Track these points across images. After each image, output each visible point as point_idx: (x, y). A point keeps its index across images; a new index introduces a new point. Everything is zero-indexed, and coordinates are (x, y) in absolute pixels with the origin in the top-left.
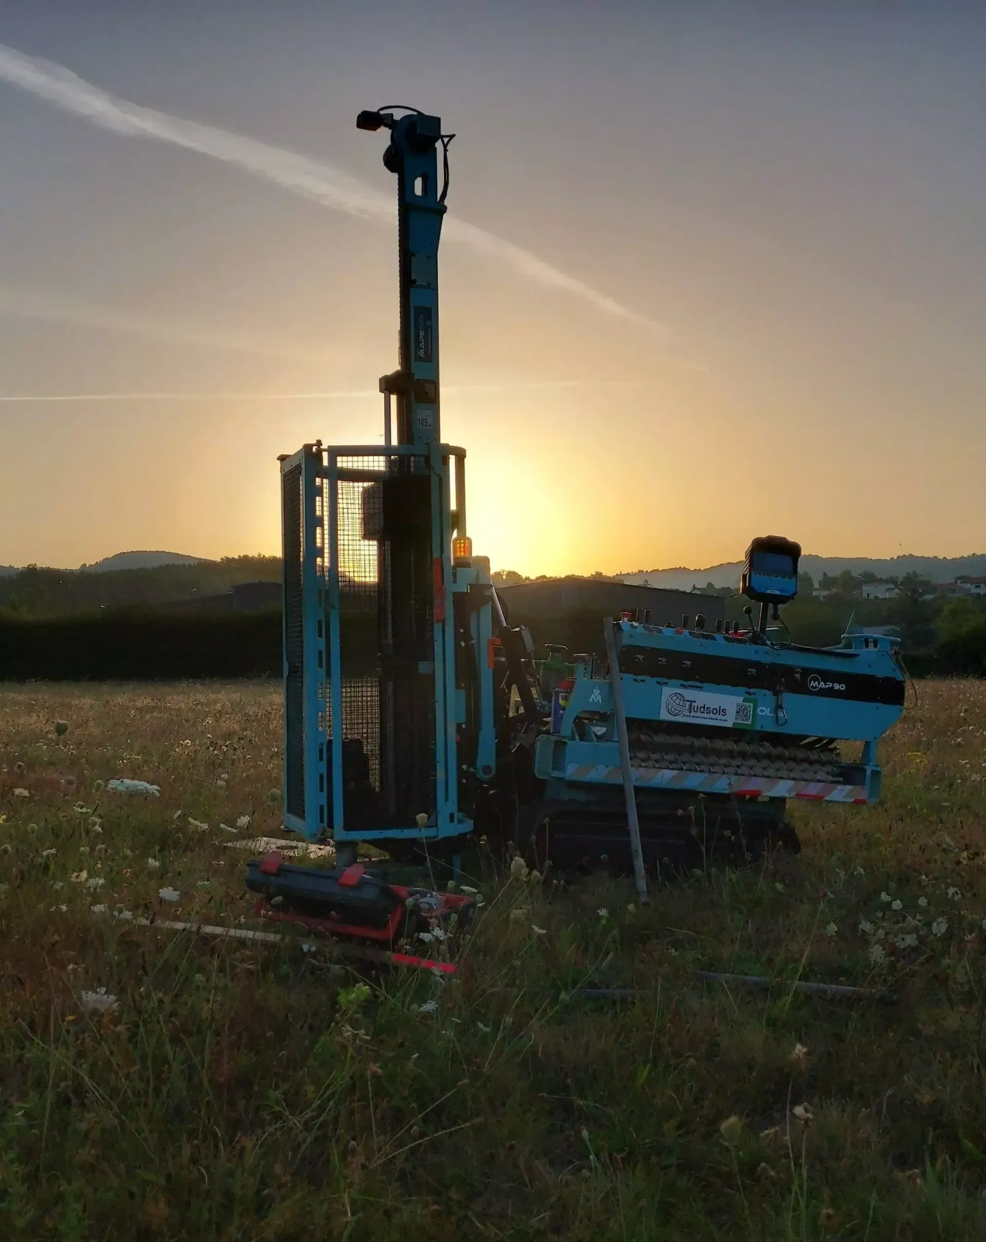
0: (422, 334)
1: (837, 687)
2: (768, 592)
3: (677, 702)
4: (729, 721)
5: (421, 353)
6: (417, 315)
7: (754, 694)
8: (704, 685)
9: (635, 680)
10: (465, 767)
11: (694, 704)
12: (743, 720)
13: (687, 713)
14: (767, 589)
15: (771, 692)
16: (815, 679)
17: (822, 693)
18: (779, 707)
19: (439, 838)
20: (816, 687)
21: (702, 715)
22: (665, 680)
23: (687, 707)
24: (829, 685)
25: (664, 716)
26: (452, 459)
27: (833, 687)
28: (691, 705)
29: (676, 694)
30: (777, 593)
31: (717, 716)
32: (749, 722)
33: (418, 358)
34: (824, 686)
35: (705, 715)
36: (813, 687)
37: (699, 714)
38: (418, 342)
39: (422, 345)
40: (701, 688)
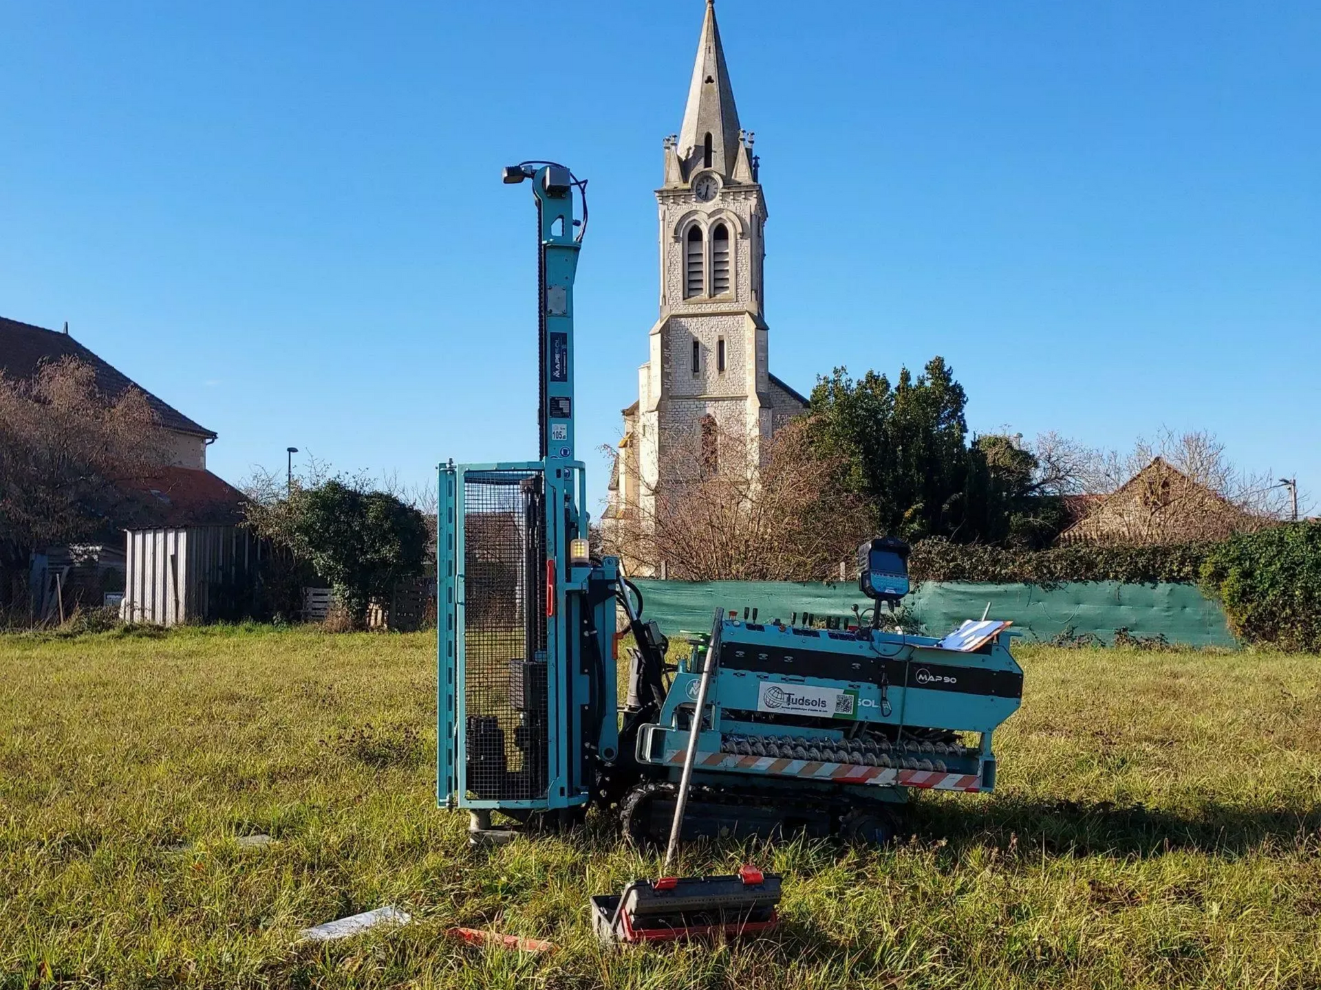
0: (557, 357)
1: (947, 680)
2: (886, 591)
3: (776, 694)
4: (829, 712)
5: (557, 374)
6: (553, 341)
7: (859, 687)
8: (806, 678)
9: (736, 674)
10: (587, 745)
11: (792, 696)
12: (844, 711)
13: (785, 705)
14: (885, 588)
15: (876, 685)
16: (922, 673)
17: (931, 686)
18: (884, 699)
19: (550, 809)
20: (925, 680)
21: (801, 707)
22: (765, 674)
23: (786, 700)
24: (939, 678)
25: (762, 707)
26: (577, 471)
27: (943, 680)
28: (789, 697)
29: (774, 688)
30: (894, 592)
31: (816, 708)
32: (851, 713)
33: (554, 379)
34: (933, 680)
35: (804, 707)
36: (921, 680)
37: (797, 706)
38: (553, 364)
39: (558, 367)
40: (803, 681)
